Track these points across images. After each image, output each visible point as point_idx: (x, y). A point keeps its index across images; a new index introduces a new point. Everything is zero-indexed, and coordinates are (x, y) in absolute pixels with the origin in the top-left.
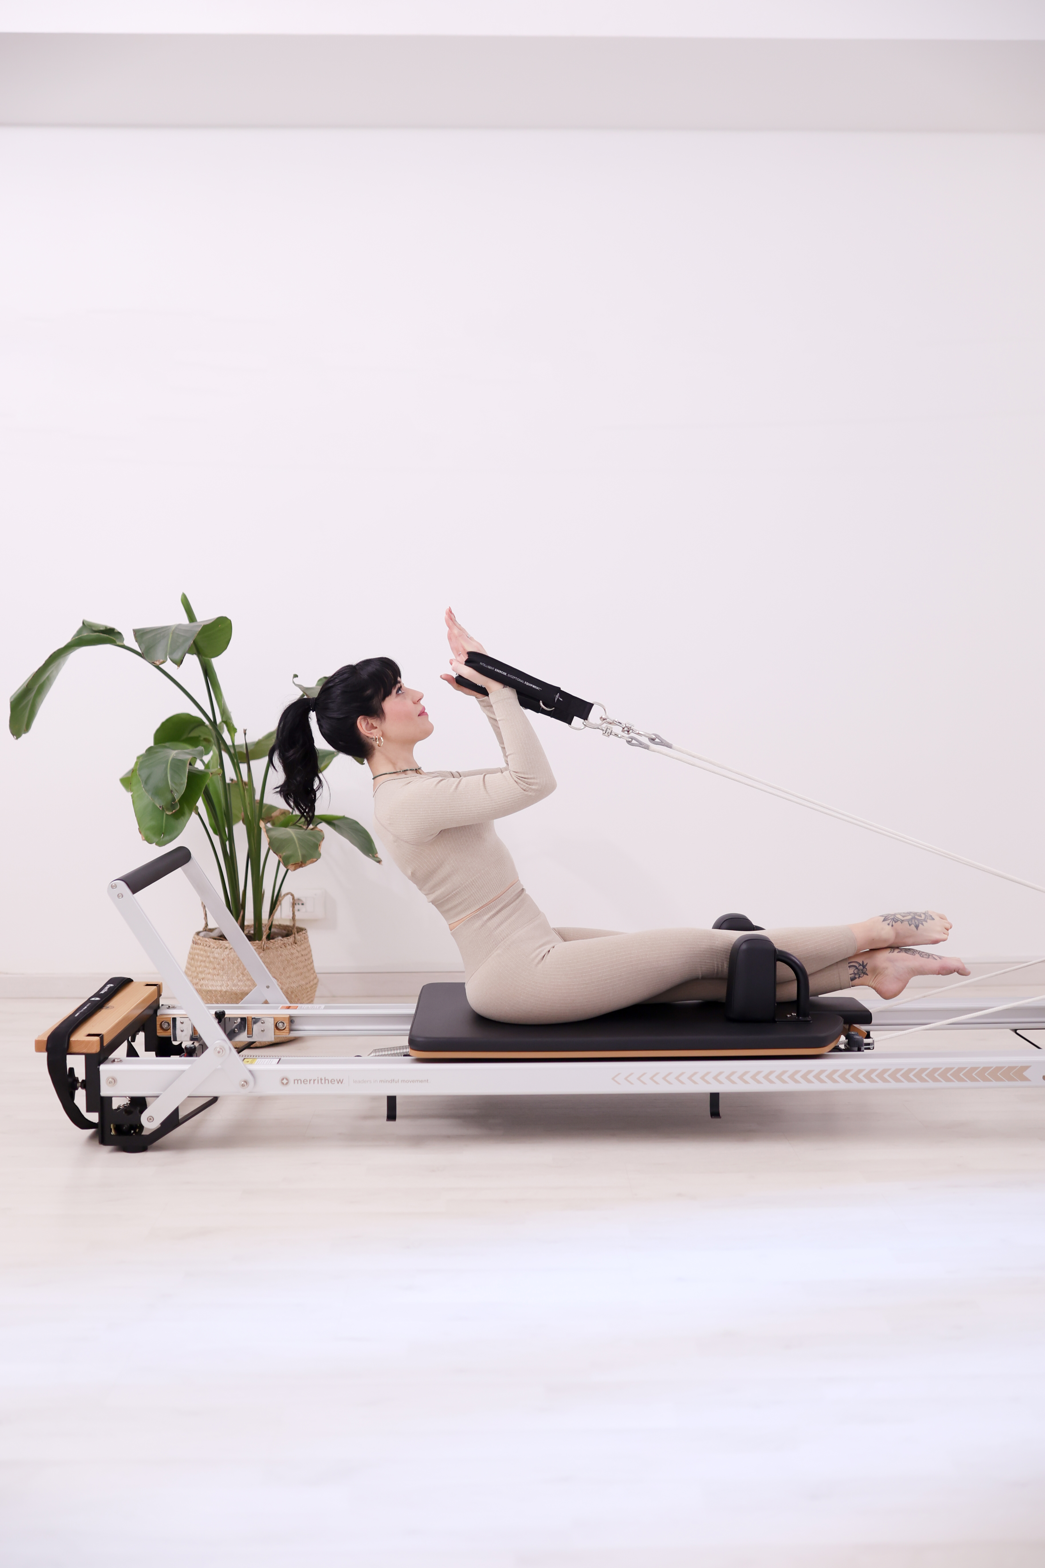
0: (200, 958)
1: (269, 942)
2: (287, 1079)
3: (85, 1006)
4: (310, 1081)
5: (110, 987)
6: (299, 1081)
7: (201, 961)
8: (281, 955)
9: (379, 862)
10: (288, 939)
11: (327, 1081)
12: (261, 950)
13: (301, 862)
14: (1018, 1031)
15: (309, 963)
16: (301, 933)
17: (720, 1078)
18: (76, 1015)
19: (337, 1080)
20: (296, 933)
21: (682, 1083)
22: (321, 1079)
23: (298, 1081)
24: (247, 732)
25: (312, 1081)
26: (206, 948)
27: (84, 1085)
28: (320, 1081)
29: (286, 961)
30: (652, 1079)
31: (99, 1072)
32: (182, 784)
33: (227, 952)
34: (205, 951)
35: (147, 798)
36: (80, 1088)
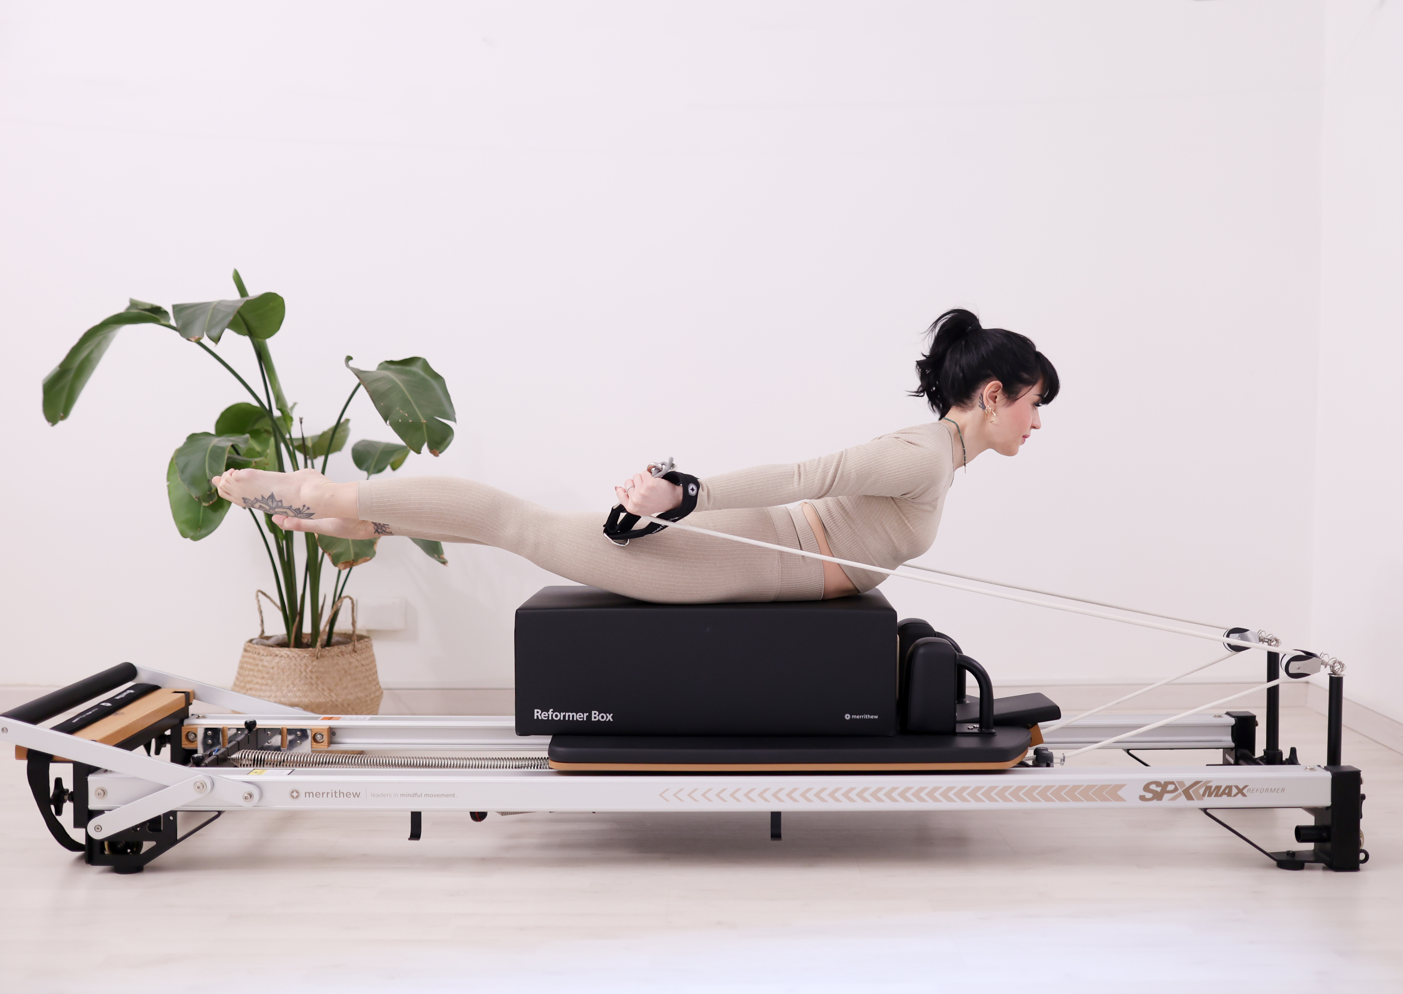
0: (249, 667)
1: (323, 649)
2: (297, 792)
3: (90, 711)
4: (323, 794)
5: (130, 693)
6: (311, 794)
7: (250, 670)
8: (337, 664)
9: (444, 563)
10: (346, 647)
11: (342, 794)
12: (314, 658)
13: (353, 561)
14: (1130, 751)
15: (371, 673)
16: (362, 641)
17: (781, 795)
18: (74, 721)
19: (353, 793)
20: (356, 641)
21: (738, 800)
22: (335, 792)
23: (309, 793)
24: (303, 421)
25: (325, 795)
26: (255, 656)
27: (72, 797)
28: (334, 794)
29: (343, 671)
30: (704, 795)
31: (87, 782)
33: (277, 659)
34: (254, 659)
35: (183, 489)
36: (68, 801)
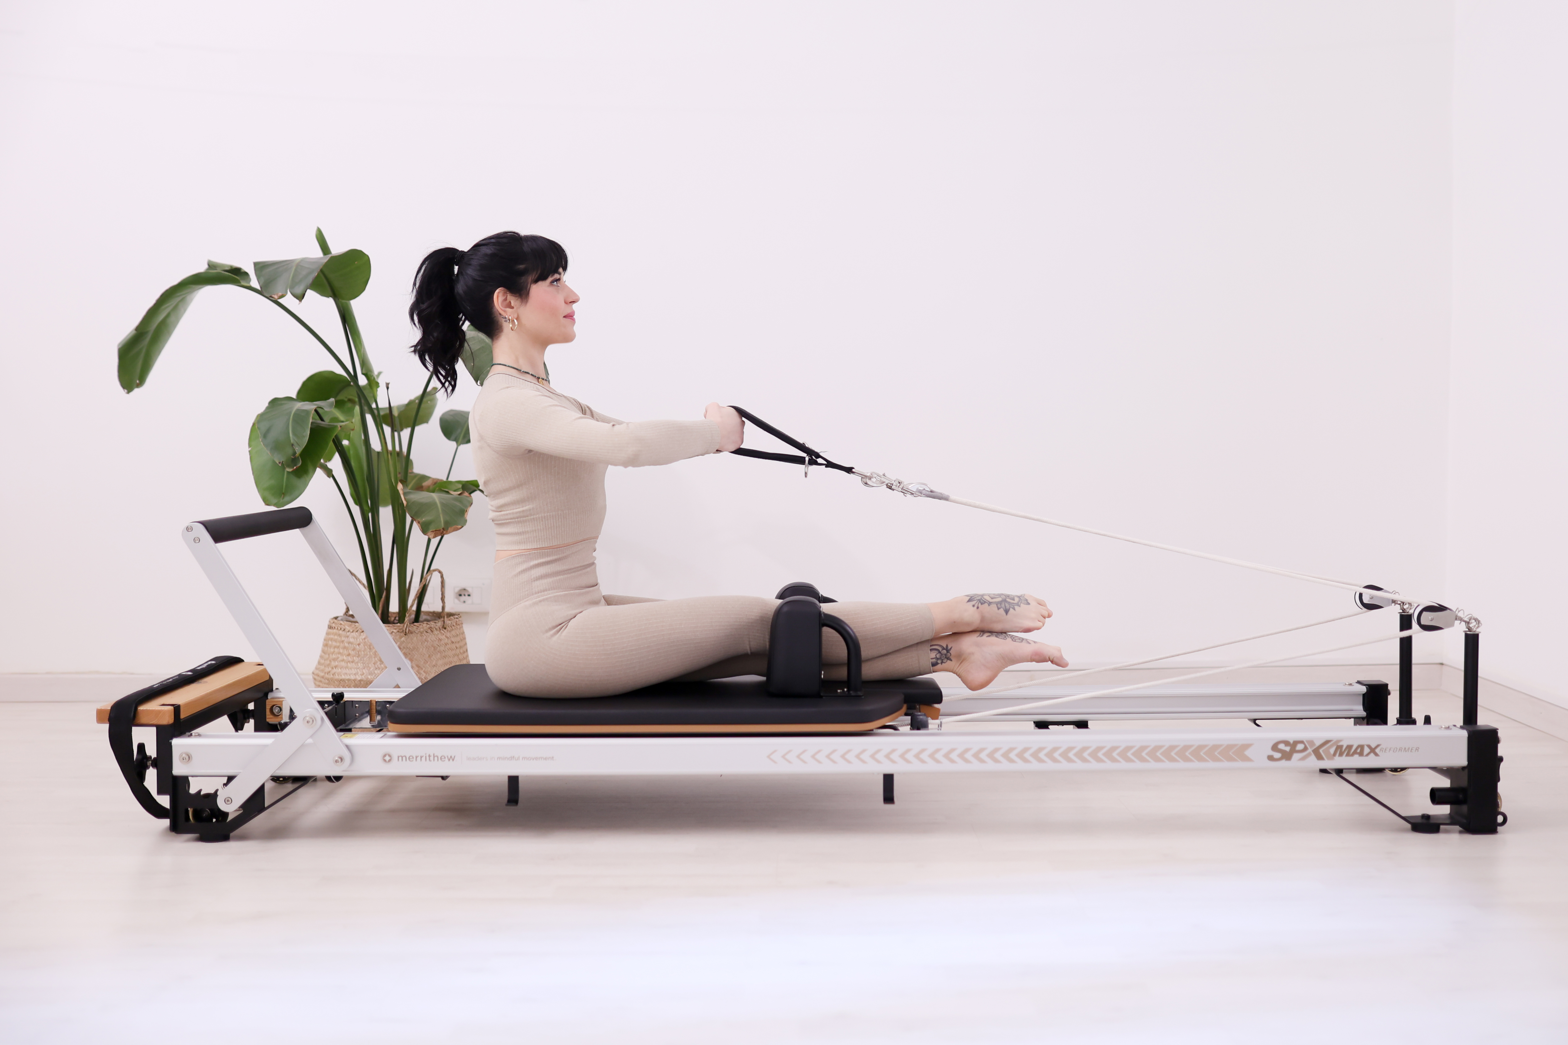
0: (334, 644)
1: (412, 626)
2: (390, 756)
3: (171, 679)
4: (416, 757)
5: (211, 664)
6: (404, 758)
7: (335, 647)
8: (427, 640)
10: (435, 623)
11: (436, 758)
12: (402, 634)
13: (443, 529)
14: (1257, 721)
15: (461, 651)
16: (452, 617)
18: (156, 687)
19: (448, 757)
20: (446, 617)
22: (429, 756)
23: (402, 757)
24: (390, 386)
25: (419, 759)
26: (341, 632)
27: (155, 763)
28: (428, 758)
29: (433, 648)
31: (171, 746)
32: (304, 437)
33: (363, 636)
34: (339, 635)
35: (266, 455)
36: (151, 767)
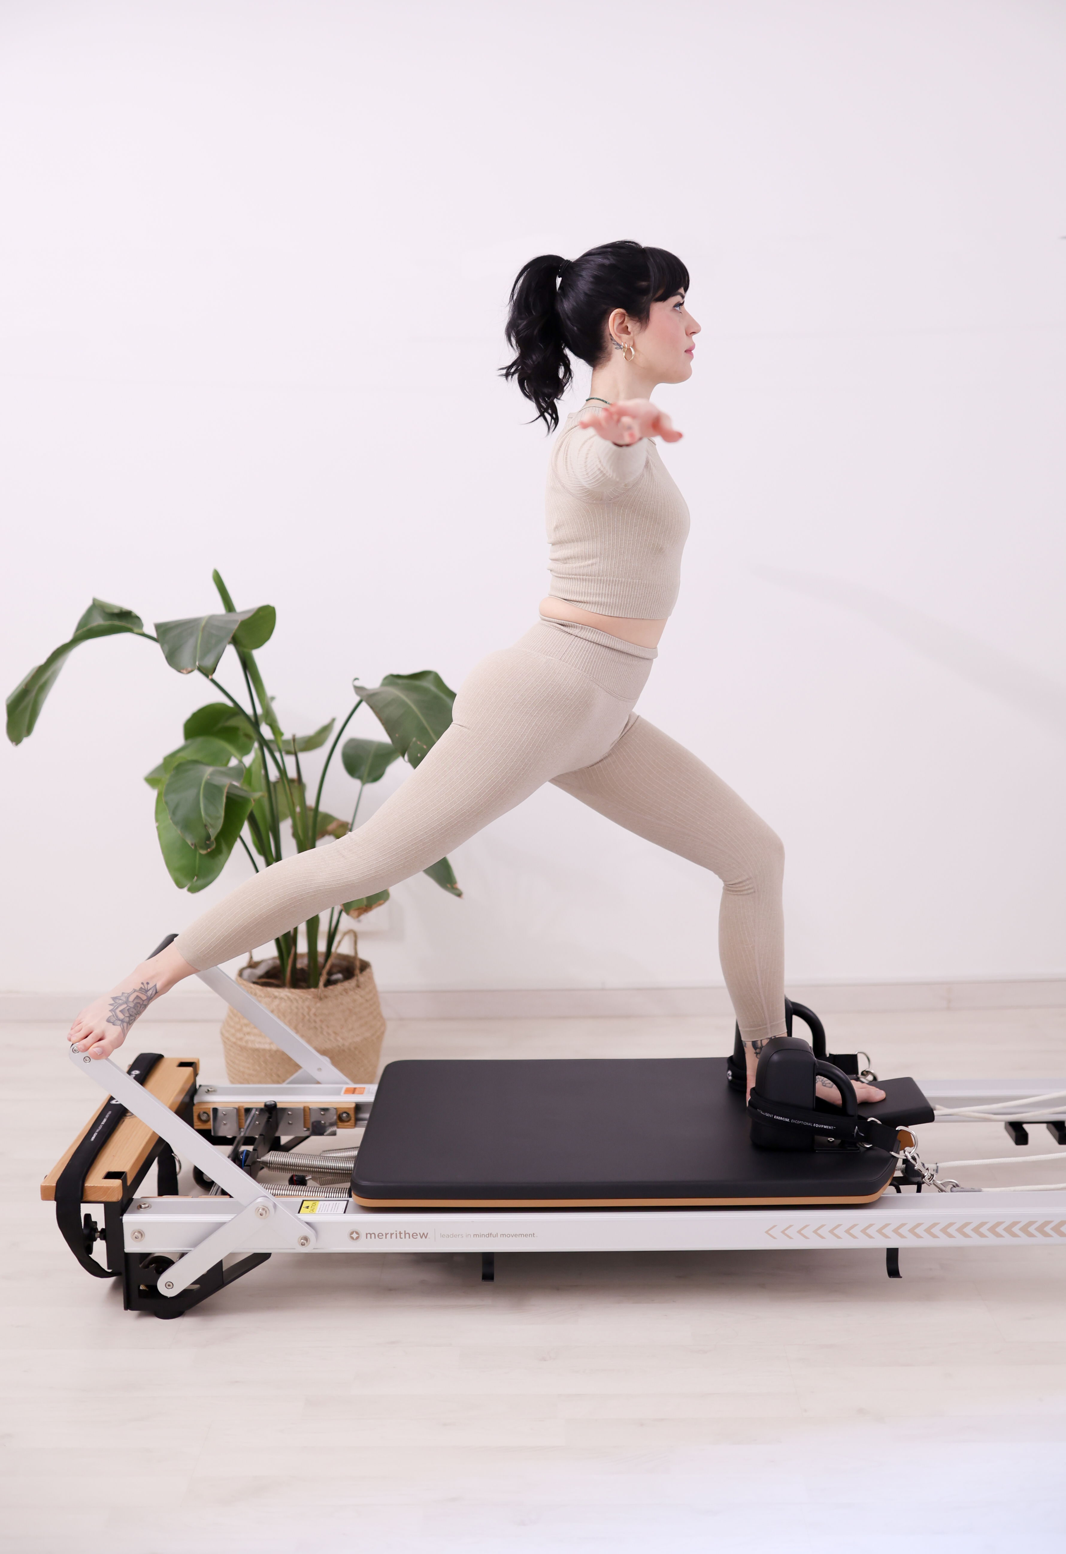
1: (326, 989)
3: (104, 1117)
4: (386, 1234)
6: (373, 1235)
8: (342, 1004)
9: (459, 895)
10: (350, 981)
11: (407, 1235)
12: (317, 1000)
13: (366, 907)
15: (375, 1007)
16: (364, 972)
17: (902, 1231)
18: (93, 1139)
19: (420, 1234)
20: (358, 970)
21: (854, 1237)
22: (400, 1233)
25: (388, 1236)
27: (104, 1235)
28: (398, 1235)
29: (348, 1011)
30: (815, 1232)
31: (122, 1224)
32: (219, 818)
33: (277, 1002)
35: (175, 832)
36: (99, 1239)
